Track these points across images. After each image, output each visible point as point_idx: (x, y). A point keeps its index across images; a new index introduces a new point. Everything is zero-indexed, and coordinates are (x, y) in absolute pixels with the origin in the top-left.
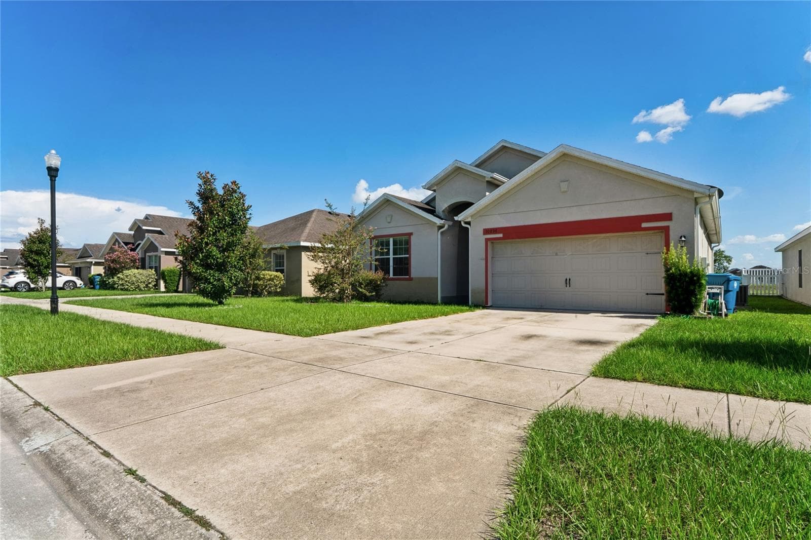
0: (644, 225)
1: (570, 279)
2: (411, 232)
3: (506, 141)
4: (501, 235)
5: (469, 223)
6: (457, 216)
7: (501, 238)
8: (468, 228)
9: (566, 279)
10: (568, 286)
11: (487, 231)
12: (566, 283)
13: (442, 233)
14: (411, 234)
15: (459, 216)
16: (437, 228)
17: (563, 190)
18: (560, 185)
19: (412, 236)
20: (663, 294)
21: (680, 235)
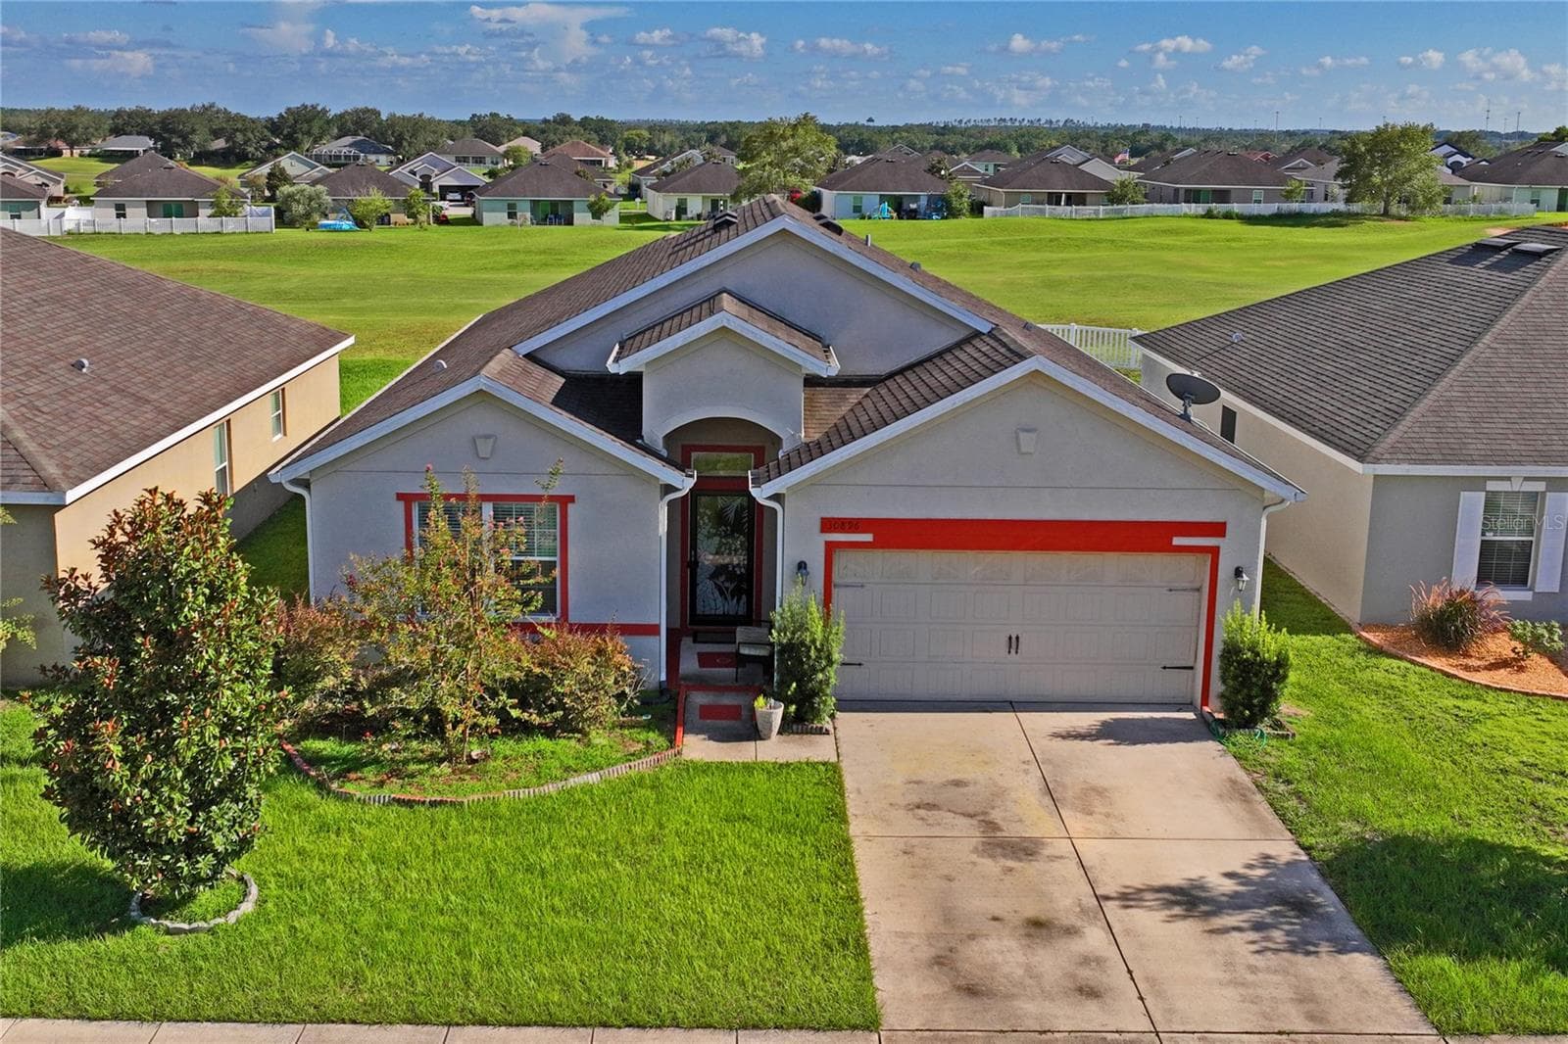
0: (1177, 541)
1: (1017, 638)
2: (568, 492)
4: (868, 537)
5: (781, 501)
7: (868, 543)
8: (774, 511)
9: (1010, 638)
10: (1013, 651)
11: (828, 525)
12: (1010, 647)
14: (571, 499)
16: (657, 491)
17: (1024, 450)
18: (1017, 438)
19: (570, 505)
20: (1192, 668)
21: (1236, 566)
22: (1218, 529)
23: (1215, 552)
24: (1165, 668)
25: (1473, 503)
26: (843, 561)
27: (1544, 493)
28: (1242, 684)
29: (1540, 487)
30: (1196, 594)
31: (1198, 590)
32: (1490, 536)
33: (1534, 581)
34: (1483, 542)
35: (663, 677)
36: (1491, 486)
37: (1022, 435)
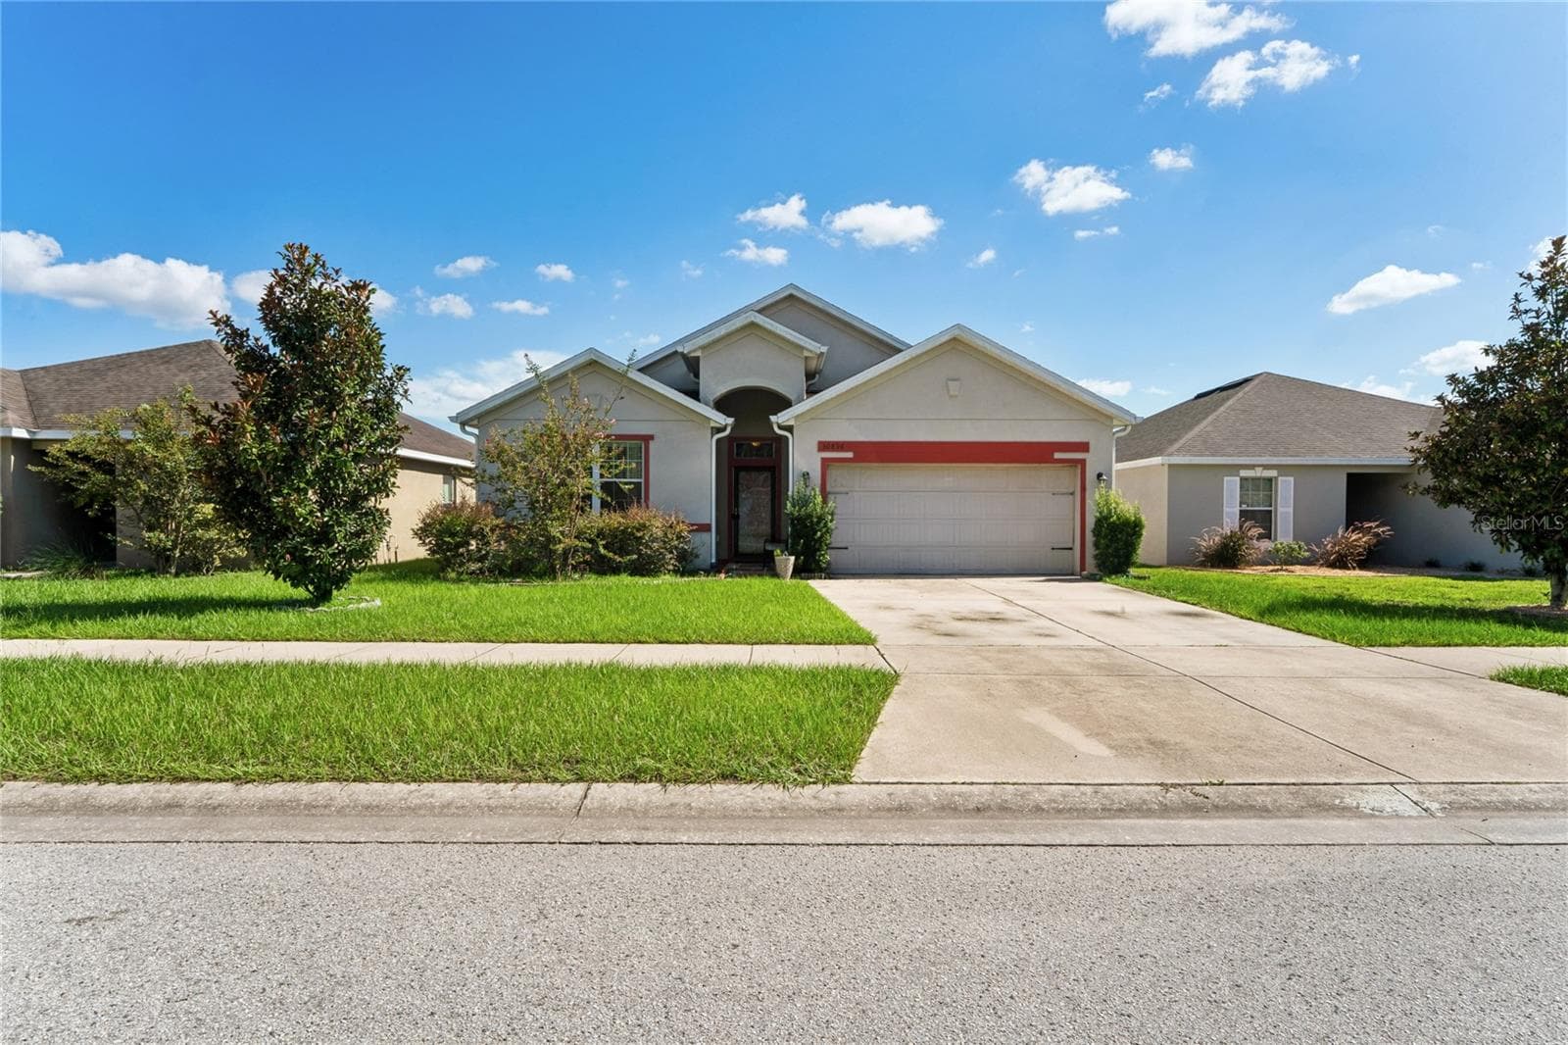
0: (1057, 455)
2: (649, 433)
3: (797, 288)
4: (850, 455)
5: (790, 429)
6: (776, 414)
7: (850, 459)
8: (787, 438)
11: (824, 446)
13: (718, 441)
14: (651, 437)
15: (779, 415)
16: (710, 431)
17: (952, 393)
18: (947, 386)
19: (651, 442)
20: (1071, 549)
21: (1097, 472)
22: (1084, 447)
23: (1083, 462)
24: (1053, 549)
25: (1231, 485)
26: (834, 473)
27: (1276, 478)
28: (1111, 540)
29: (1273, 473)
30: (1071, 497)
31: (1072, 494)
32: (1244, 507)
33: (1276, 535)
34: (1241, 511)
35: (714, 561)
36: (1244, 473)
37: (949, 382)
